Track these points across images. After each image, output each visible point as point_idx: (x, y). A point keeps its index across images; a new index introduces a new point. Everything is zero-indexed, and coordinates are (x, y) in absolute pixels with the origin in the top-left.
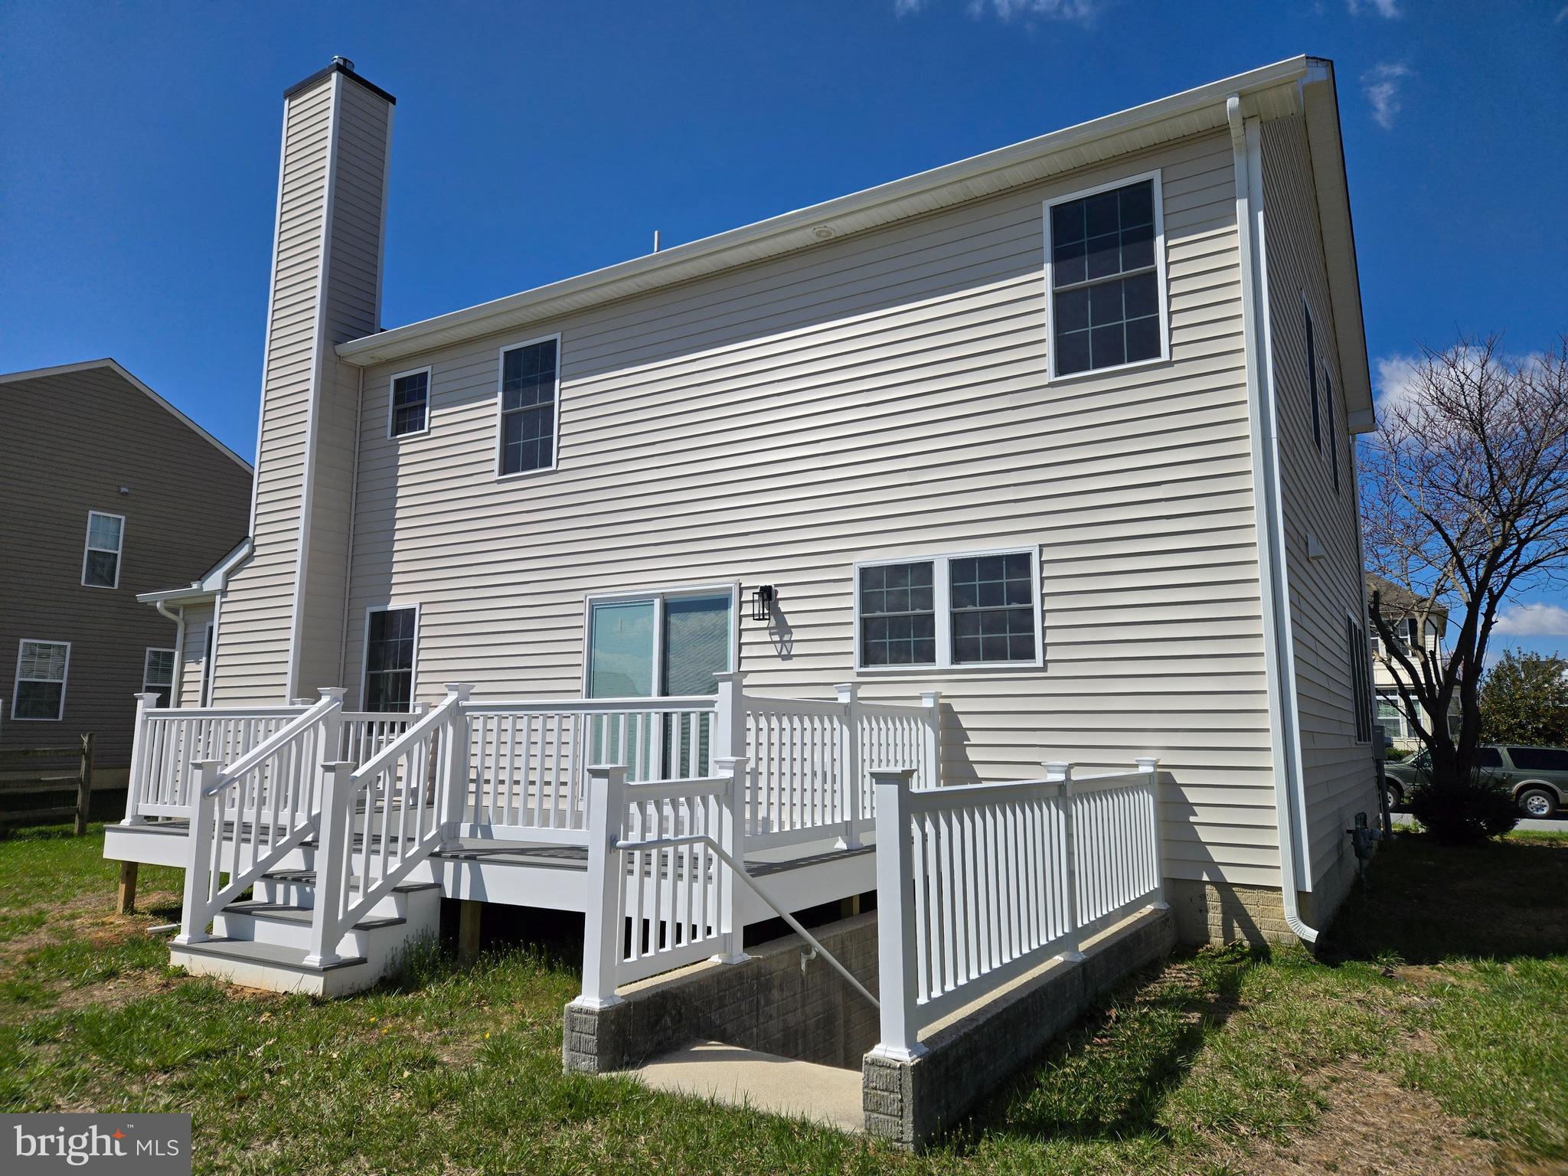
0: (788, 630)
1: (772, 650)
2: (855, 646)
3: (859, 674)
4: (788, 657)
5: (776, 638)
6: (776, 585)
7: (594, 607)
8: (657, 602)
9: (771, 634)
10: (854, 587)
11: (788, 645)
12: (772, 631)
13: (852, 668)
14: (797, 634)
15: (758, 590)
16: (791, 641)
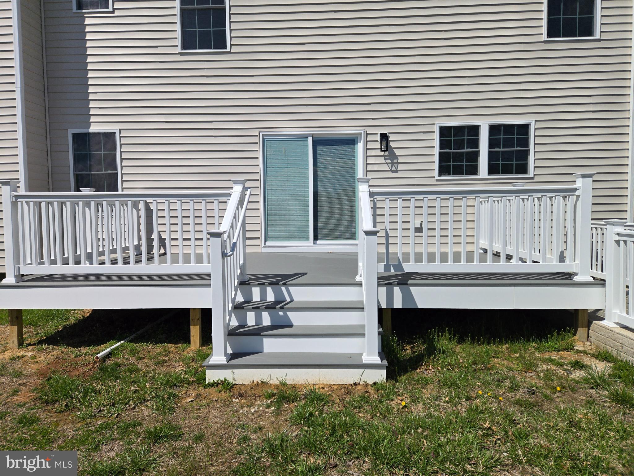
0: (396, 157)
1: (386, 167)
2: (436, 166)
3: (437, 180)
4: (396, 171)
5: (389, 161)
6: (389, 133)
7: (266, 139)
8: (310, 139)
9: (385, 159)
10: (436, 136)
11: (396, 165)
12: (386, 157)
13: (434, 177)
14: (401, 160)
15: (379, 135)
16: (398, 163)
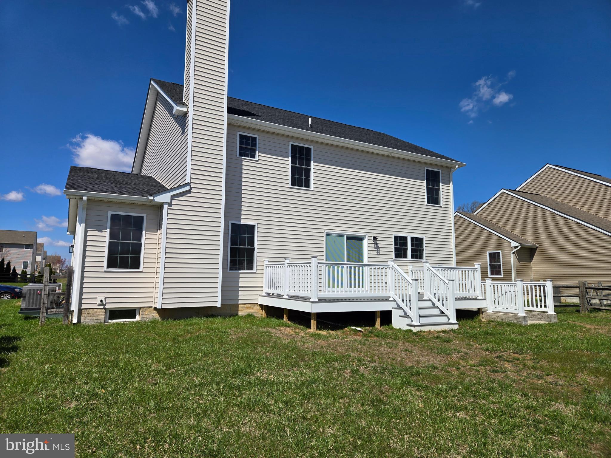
0: (379, 248)
1: (375, 253)
2: (394, 253)
3: (394, 260)
4: (379, 255)
5: (376, 250)
6: (377, 237)
7: (327, 235)
8: (345, 237)
10: (393, 240)
12: (375, 248)
13: (393, 258)
14: (381, 249)
15: (373, 237)
16: (380, 251)
